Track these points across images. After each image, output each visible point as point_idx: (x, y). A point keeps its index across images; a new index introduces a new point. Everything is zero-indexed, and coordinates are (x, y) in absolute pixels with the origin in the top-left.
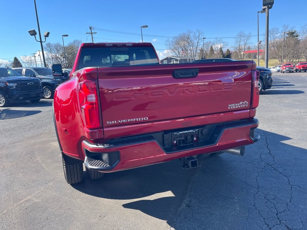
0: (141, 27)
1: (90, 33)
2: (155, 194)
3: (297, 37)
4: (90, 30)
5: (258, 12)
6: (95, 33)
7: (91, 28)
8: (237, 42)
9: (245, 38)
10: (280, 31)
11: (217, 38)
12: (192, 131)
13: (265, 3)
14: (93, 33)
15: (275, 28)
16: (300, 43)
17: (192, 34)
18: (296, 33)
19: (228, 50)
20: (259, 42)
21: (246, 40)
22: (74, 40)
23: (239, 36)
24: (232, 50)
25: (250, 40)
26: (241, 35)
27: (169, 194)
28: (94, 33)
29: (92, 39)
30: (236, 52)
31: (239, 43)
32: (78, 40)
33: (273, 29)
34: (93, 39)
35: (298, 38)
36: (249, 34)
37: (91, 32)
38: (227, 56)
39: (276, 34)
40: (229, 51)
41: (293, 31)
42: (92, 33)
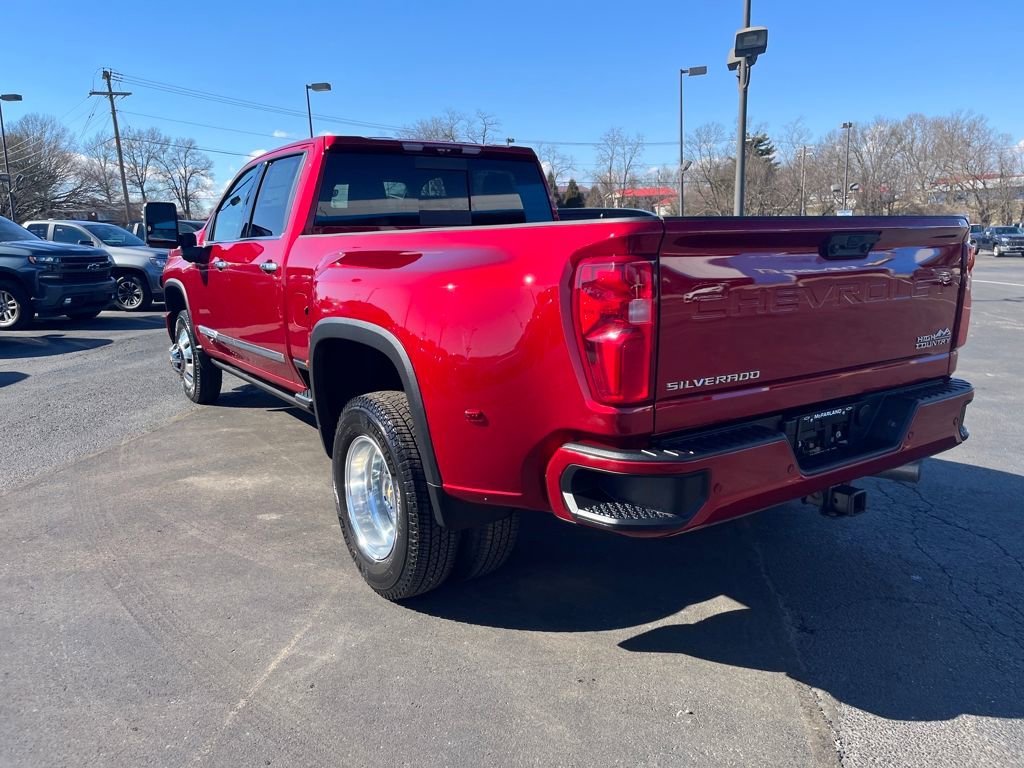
0: (308, 87)
1: (103, 93)
2: (688, 608)
3: (768, 153)
4: (105, 81)
5: (682, 72)
6: (126, 94)
7: (107, 75)
8: (605, 161)
9: (627, 148)
10: (727, 135)
11: (542, 143)
12: (838, 411)
13: (740, 47)
14: (117, 94)
15: (713, 124)
16: (777, 172)
17: (463, 123)
18: (766, 142)
19: (572, 183)
20: (684, 165)
21: (628, 156)
22: (23, 115)
23: (609, 143)
24: (586, 184)
25: (639, 155)
26: (613, 140)
27: (722, 605)
28: (122, 94)
29: (114, 112)
30: (594, 189)
31: (608, 163)
32: (41, 117)
33: (708, 126)
34: (117, 115)
35: (771, 157)
36: (638, 136)
37: (107, 90)
38: (569, 201)
39: (716, 141)
40: (577, 188)
41: (759, 136)
42: (111, 94)
